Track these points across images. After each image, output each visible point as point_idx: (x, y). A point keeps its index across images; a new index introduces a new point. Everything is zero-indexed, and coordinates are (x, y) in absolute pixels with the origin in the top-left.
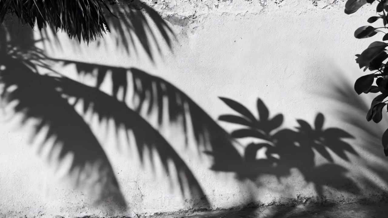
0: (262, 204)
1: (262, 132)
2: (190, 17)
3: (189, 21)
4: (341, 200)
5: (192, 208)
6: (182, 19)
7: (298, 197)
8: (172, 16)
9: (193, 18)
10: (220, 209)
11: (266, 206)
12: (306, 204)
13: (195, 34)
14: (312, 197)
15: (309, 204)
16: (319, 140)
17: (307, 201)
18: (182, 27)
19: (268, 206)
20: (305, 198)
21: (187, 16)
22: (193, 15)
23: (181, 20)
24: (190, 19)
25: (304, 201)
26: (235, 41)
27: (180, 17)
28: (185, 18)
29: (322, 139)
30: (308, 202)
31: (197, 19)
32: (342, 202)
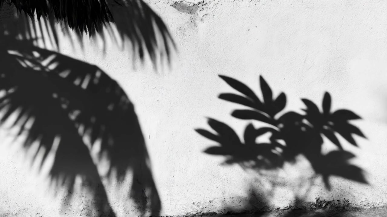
0: (277, 208)
1: (266, 115)
2: (199, 3)
3: (198, 9)
4: (365, 204)
5: (200, 212)
6: (191, 5)
7: (317, 200)
8: (179, 3)
9: (203, 5)
10: (232, 213)
11: (281, 210)
12: (325, 208)
13: (205, 22)
14: (333, 200)
15: (329, 208)
16: (328, 125)
17: (327, 205)
18: (190, 15)
19: (284, 210)
20: (325, 202)
21: (196, 2)
22: (203, 1)
23: (189, 7)
24: (199, 6)
25: (324, 205)
26: (249, 30)
27: (188, 4)
28: (194, 5)
29: (331, 123)
30: (328, 207)
31: (207, 5)
32: (367, 206)
